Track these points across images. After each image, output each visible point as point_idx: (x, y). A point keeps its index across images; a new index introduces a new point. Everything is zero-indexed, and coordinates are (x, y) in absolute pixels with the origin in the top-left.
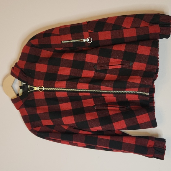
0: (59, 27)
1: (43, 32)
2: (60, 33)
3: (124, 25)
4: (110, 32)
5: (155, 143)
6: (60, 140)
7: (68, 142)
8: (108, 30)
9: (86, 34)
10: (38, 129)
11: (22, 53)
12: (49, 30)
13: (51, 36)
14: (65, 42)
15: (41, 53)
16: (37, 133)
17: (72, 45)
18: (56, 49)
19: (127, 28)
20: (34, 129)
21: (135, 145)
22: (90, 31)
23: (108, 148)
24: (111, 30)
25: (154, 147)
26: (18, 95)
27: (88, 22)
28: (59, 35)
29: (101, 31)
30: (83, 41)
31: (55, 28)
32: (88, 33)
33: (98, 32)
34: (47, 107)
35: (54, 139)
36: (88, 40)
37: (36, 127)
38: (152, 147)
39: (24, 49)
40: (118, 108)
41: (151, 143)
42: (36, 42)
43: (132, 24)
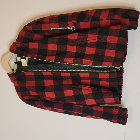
0: (49, 17)
1: (37, 20)
2: (50, 22)
3: (101, 17)
4: (89, 22)
5: (119, 111)
6: (44, 106)
7: (50, 109)
8: (88, 21)
9: (70, 23)
10: (27, 98)
11: (19, 36)
12: (41, 18)
13: (42, 23)
14: (53, 29)
15: (34, 37)
16: (25, 101)
17: (59, 32)
18: (46, 34)
19: (103, 20)
20: (23, 97)
21: (103, 112)
22: (74, 21)
23: (81, 114)
24: (90, 21)
25: (118, 114)
26: (13, 70)
27: (73, 13)
28: (49, 23)
29: (83, 21)
30: (68, 28)
31: (46, 17)
32: (72, 22)
33: (80, 22)
34: (34, 82)
35: (39, 106)
36: (72, 28)
37: (26, 96)
38: (116, 114)
39: (21, 33)
40: (90, 88)
41: (116, 111)
42: (30, 28)
43: (108, 17)
